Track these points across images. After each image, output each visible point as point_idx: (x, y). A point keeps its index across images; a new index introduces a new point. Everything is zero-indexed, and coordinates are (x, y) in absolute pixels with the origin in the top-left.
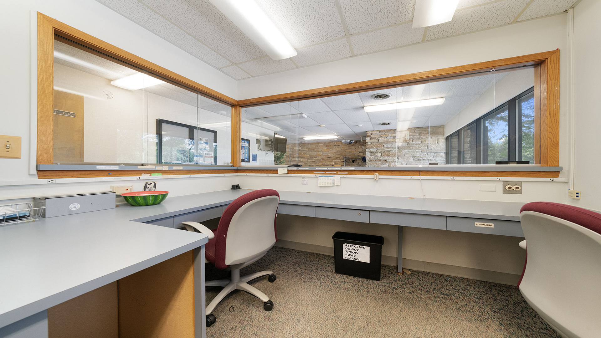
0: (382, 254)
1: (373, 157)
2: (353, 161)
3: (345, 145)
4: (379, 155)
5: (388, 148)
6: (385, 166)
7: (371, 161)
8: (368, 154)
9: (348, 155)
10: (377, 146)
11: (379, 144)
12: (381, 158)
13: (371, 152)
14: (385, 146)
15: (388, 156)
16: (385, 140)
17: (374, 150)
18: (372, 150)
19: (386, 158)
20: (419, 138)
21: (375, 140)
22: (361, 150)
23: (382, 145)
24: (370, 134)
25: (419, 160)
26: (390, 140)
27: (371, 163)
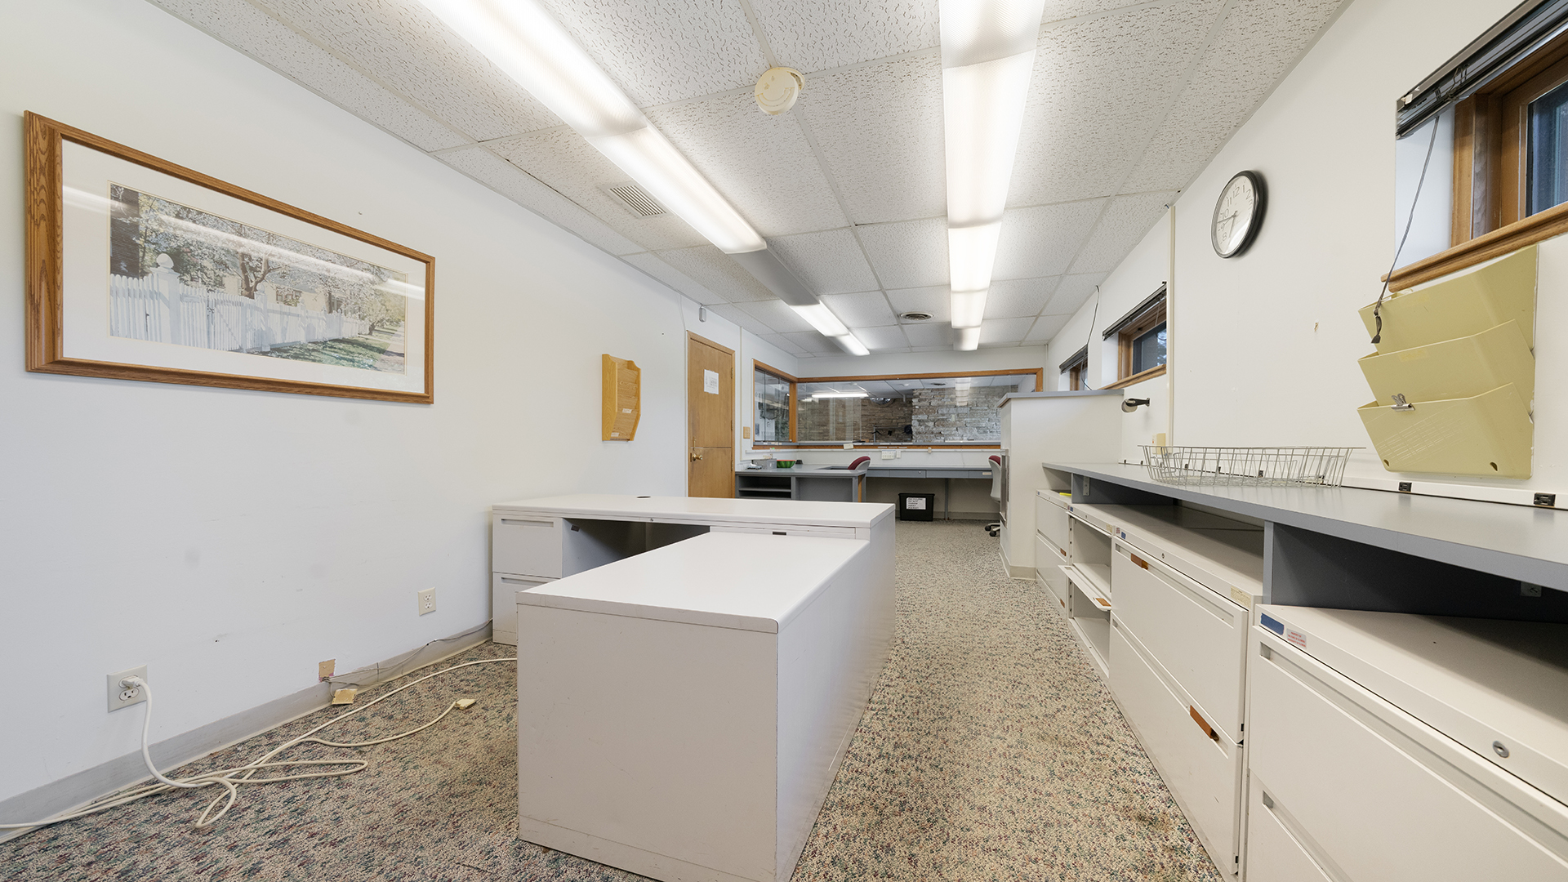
0: (934, 510)
1: (923, 427)
2: (890, 433)
3: (876, 406)
4: (931, 424)
5: (943, 415)
6: (940, 441)
7: (920, 433)
8: (915, 423)
9: (881, 421)
10: (929, 412)
11: (930, 410)
12: (934, 429)
13: (919, 421)
14: (940, 412)
15: (943, 426)
16: (940, 402)
17: (923, 417)
18: (920, 417)
19: (941, 429)
20: (985, 402)
21: (926, 403)
22: (901, 414)
23: (934, 409)
24: (917, 394)
25: (985, 432)
26: (946, 403)
27: (919, 437)
